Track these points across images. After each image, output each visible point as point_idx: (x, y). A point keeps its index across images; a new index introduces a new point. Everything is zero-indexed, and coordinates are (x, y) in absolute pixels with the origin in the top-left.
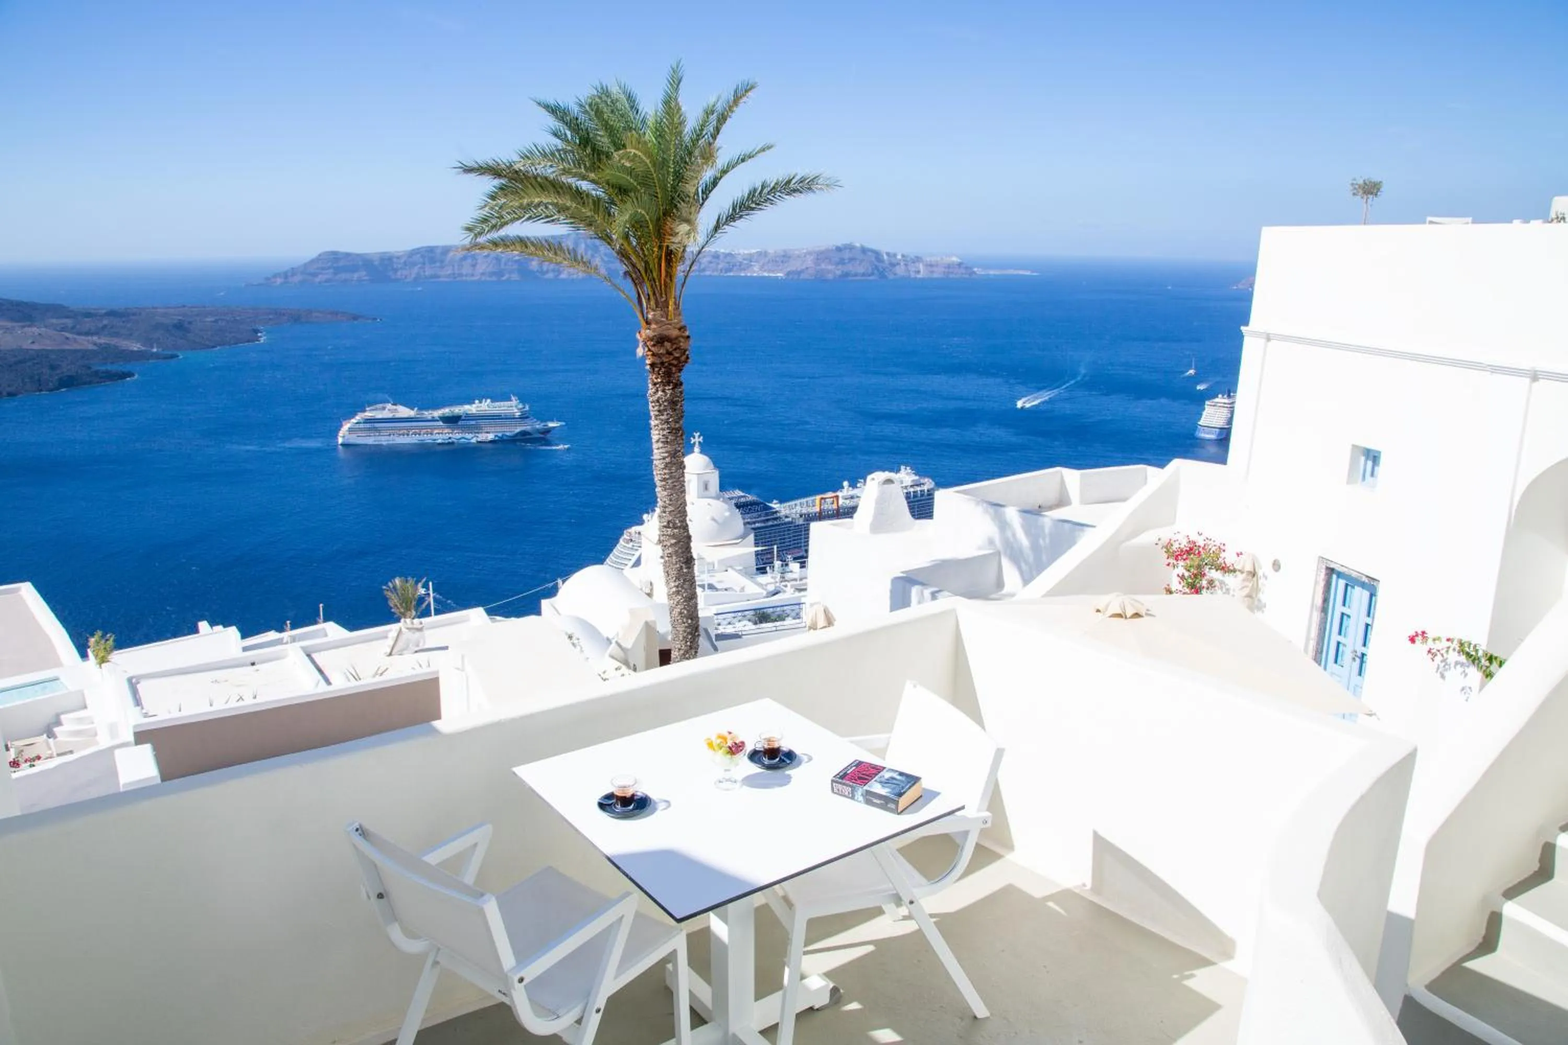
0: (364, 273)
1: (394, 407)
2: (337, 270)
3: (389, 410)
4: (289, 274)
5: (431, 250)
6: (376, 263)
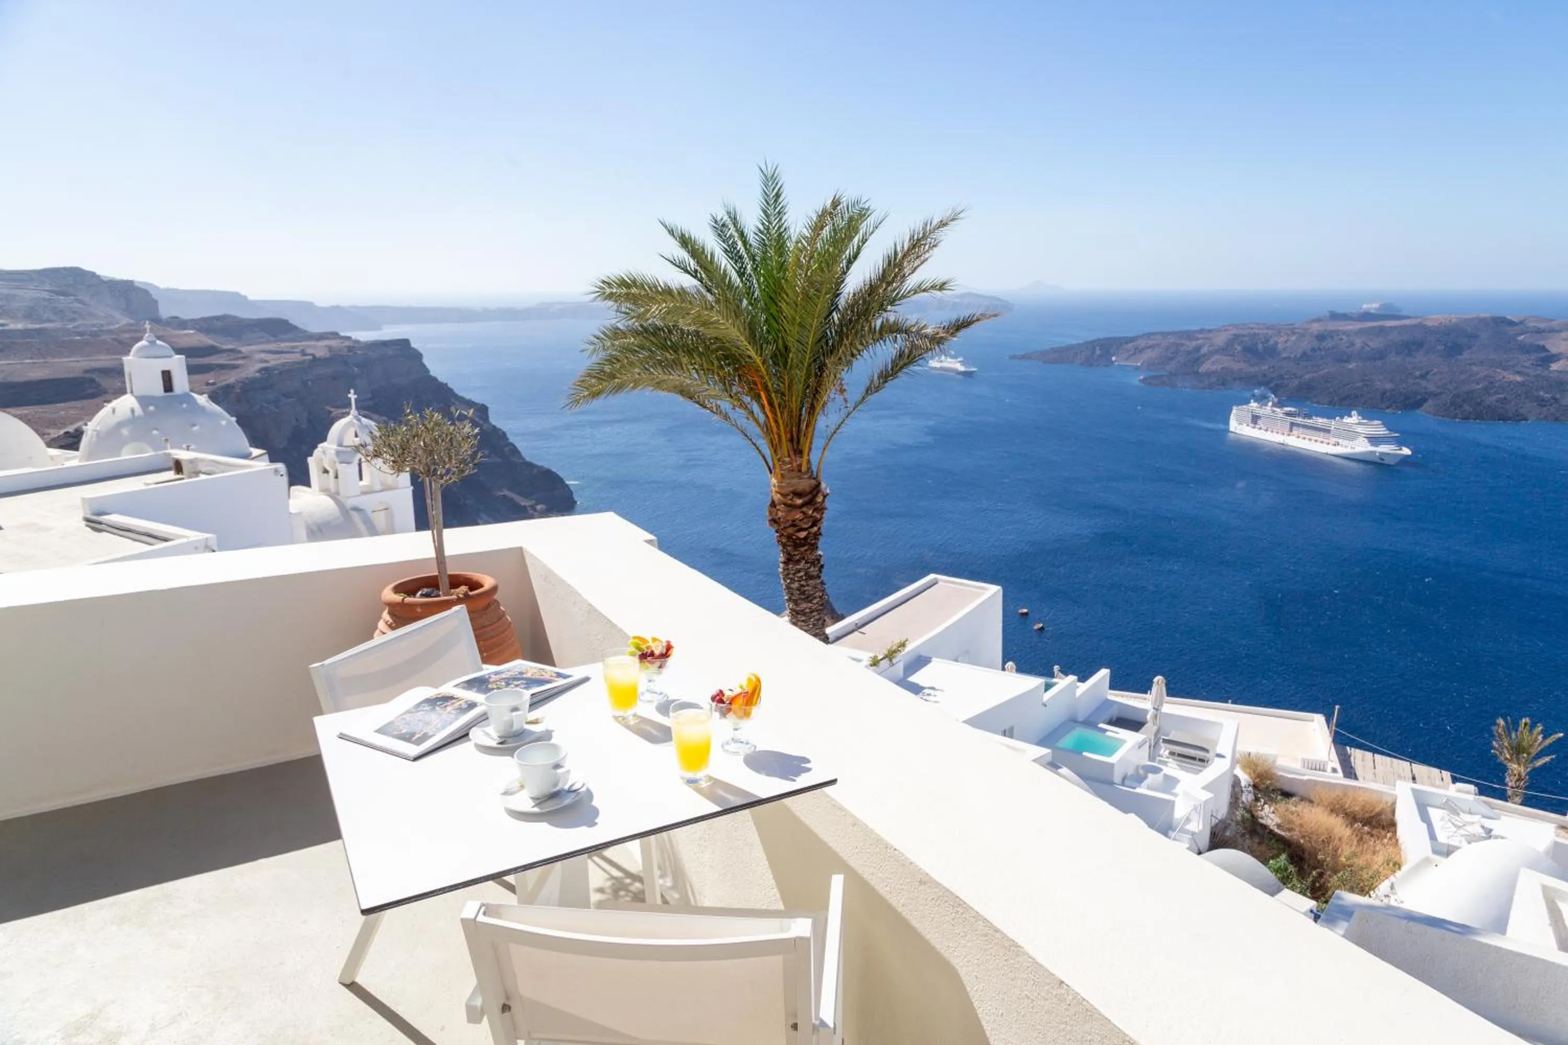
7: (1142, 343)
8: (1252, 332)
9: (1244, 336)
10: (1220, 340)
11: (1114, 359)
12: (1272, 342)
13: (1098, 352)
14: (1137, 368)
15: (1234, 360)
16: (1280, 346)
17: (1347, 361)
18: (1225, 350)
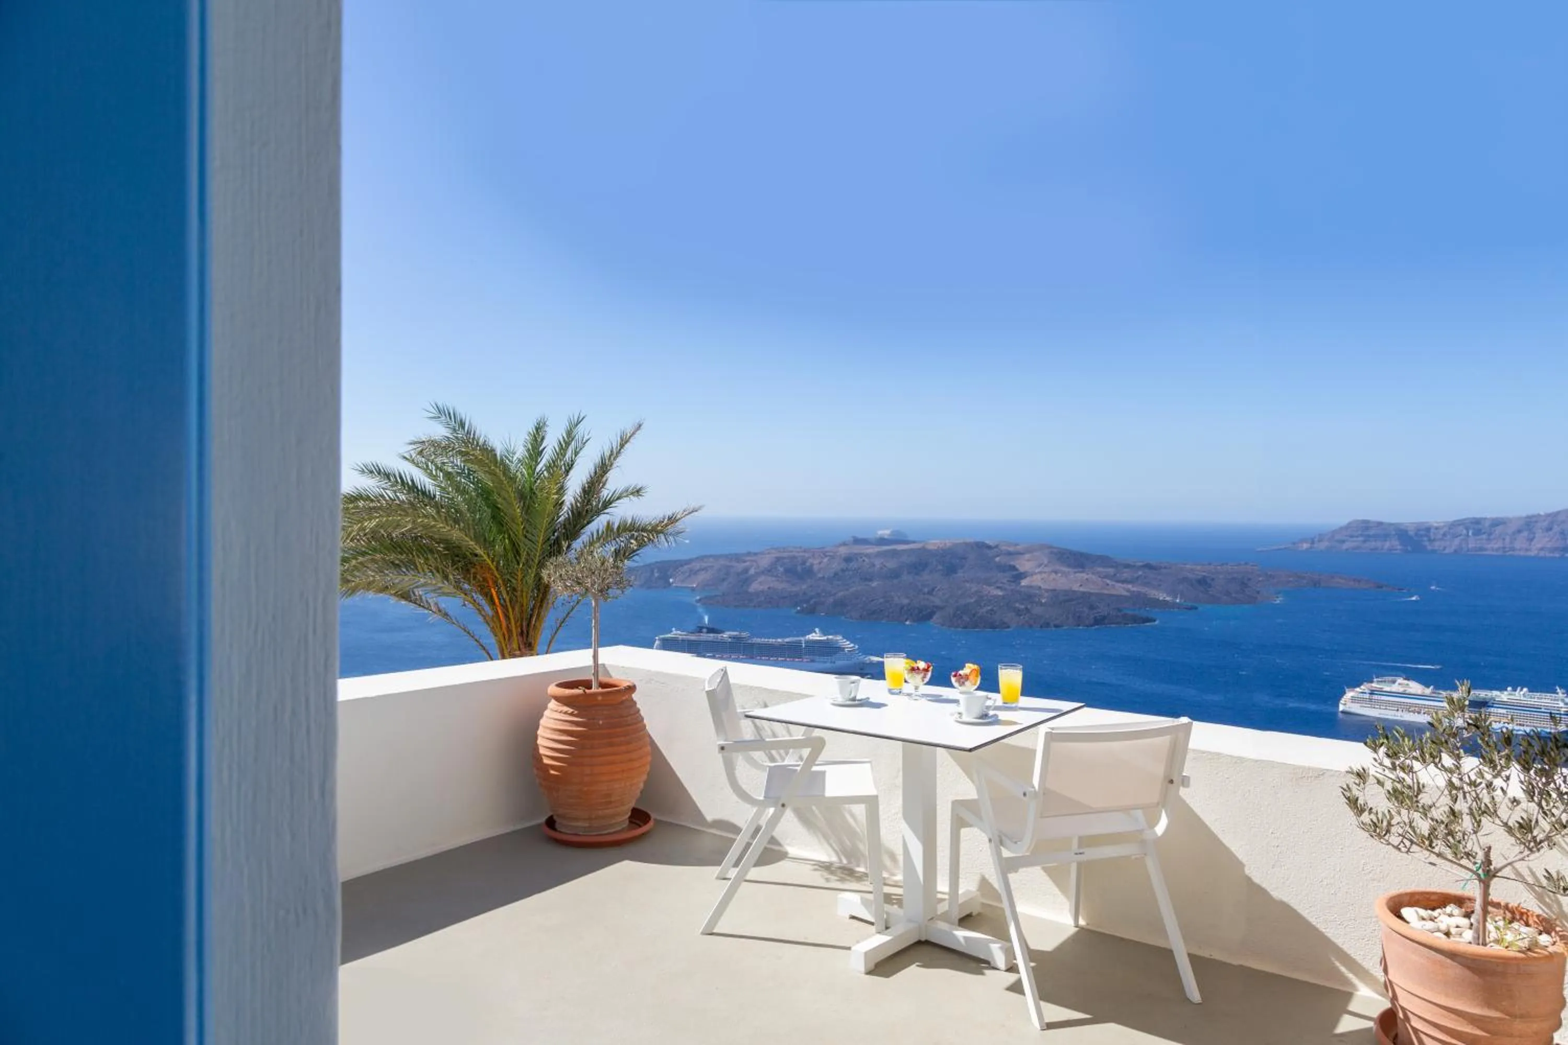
0: (1397, 543)
1: (1406, 682)
2: (1367, 538)
3: (1399, 684)
4: (1316, 540)
5: (1477, 521)
6: (1411, 533)
7: (697, 566)
8: (791, 554)
9: (784, 558)
10: (765, 562)
11: (671, 580)
12: (808, 564)
13: (656, 575)
14: (693, 589)
15: (778, 580)
16: (816, 568)
17: (871, 580)
18: (769, 571)
